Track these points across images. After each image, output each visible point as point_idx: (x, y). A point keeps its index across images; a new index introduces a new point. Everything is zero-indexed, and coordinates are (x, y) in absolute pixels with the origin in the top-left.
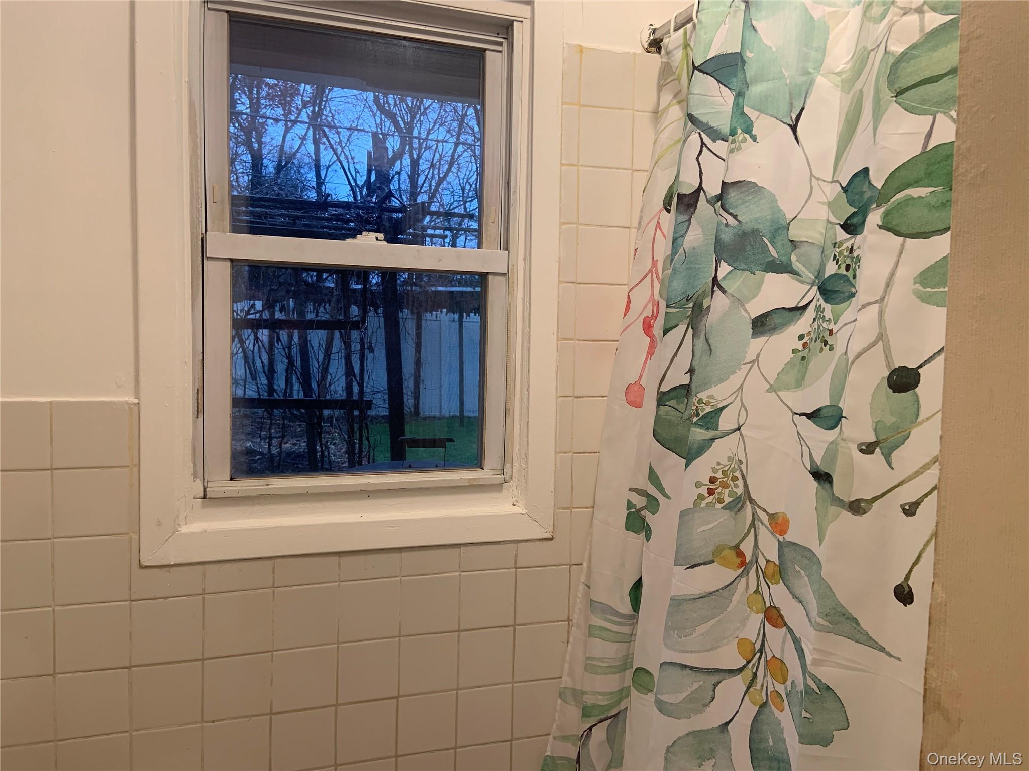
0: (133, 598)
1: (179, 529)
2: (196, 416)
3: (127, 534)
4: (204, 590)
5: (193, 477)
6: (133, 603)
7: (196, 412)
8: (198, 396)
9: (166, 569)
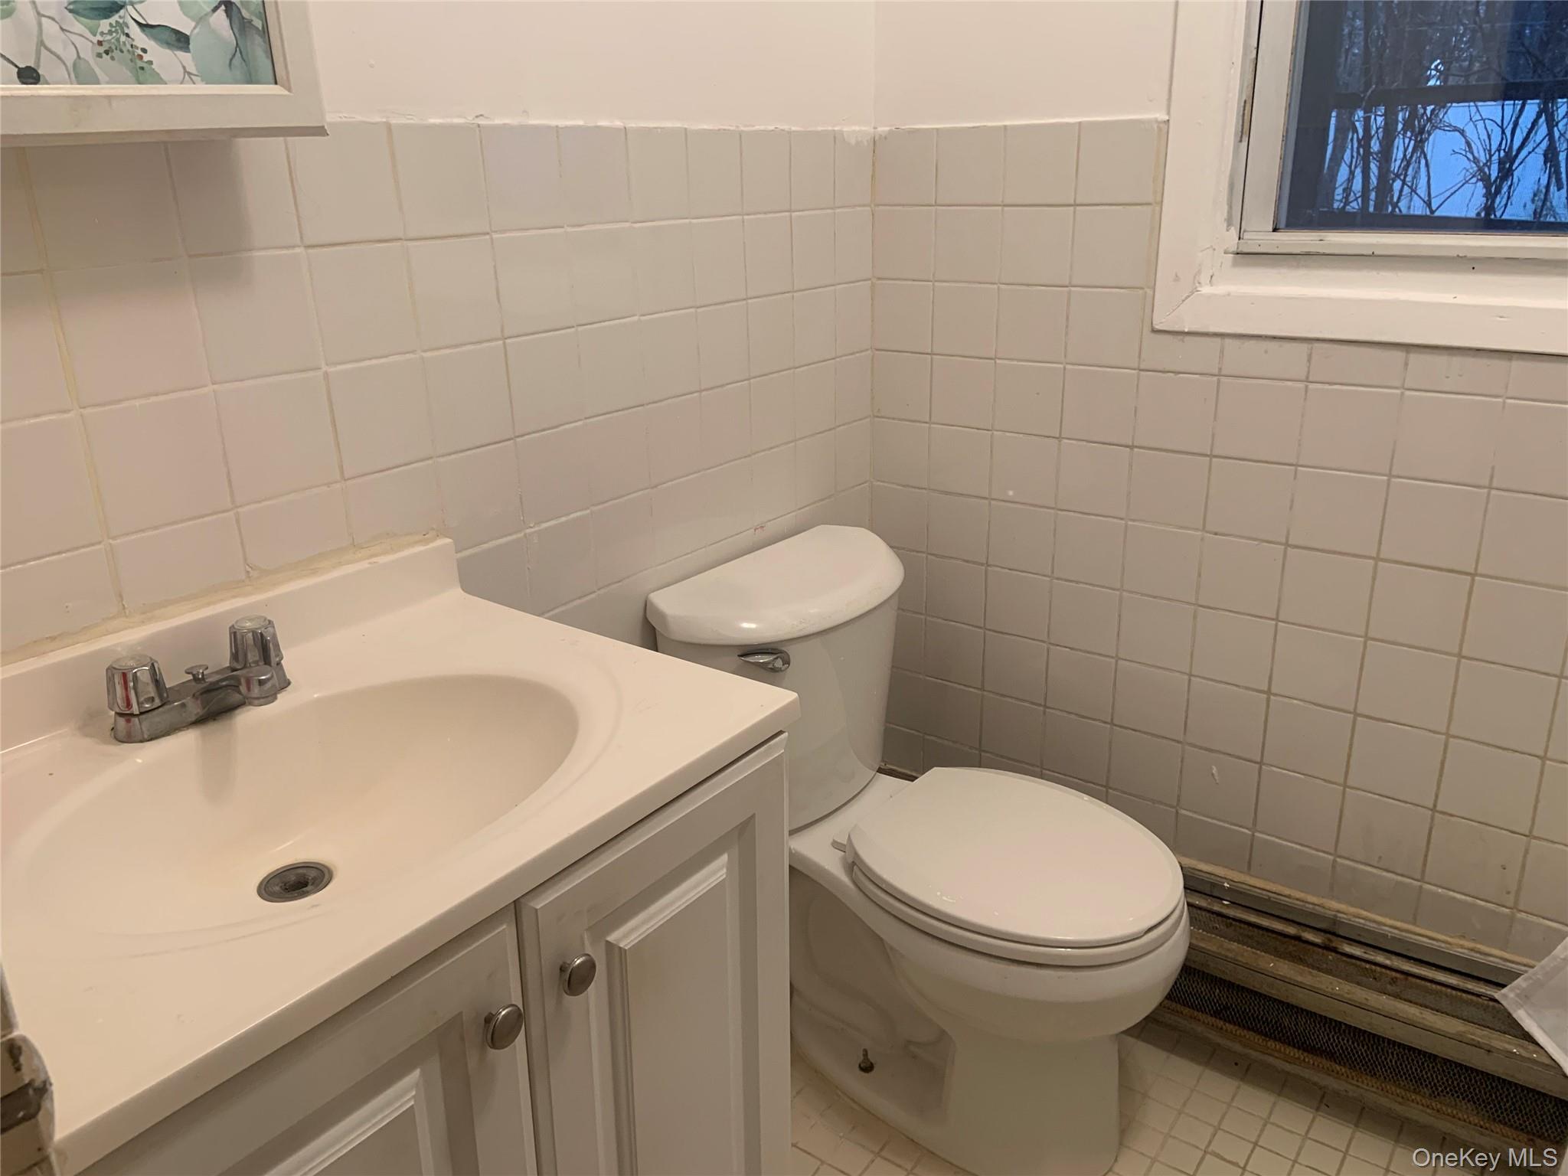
0: (1142, 367)
1: (1199, 289)
2: (1239, 139)
3: (1142, 288)
4: (1220, 369)
5: (1225, 225)
6: (1142, 373)
7: (1240, 134)
8: (1244, 110)
9: (1180, 337)
